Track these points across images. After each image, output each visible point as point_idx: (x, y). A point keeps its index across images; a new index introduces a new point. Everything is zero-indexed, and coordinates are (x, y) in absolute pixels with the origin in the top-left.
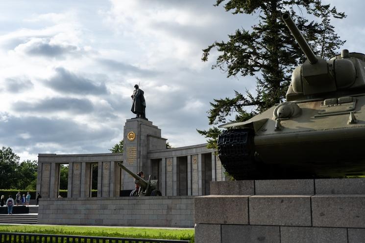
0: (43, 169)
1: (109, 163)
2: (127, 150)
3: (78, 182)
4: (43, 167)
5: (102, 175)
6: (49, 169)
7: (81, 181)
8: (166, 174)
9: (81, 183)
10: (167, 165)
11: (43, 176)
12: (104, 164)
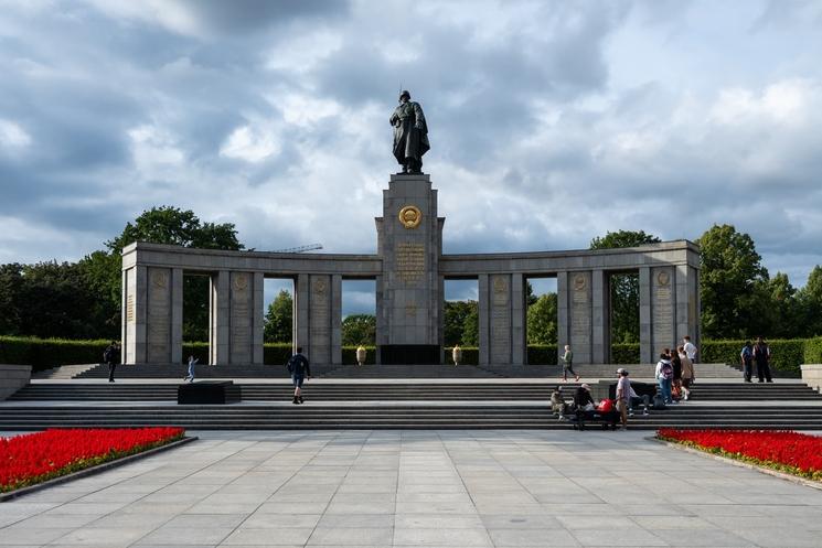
0: (151, 283)
1: (328, 279)
2: (396, 249)
3: (245, 322)
4: (151, 279)
5: (309, 305)
6: (167, 284)
7: (253, 319)
8: (489, 310)
9: (252, 325)
10: (493, 289)
11: (151, 302)
12: (314, 279)
